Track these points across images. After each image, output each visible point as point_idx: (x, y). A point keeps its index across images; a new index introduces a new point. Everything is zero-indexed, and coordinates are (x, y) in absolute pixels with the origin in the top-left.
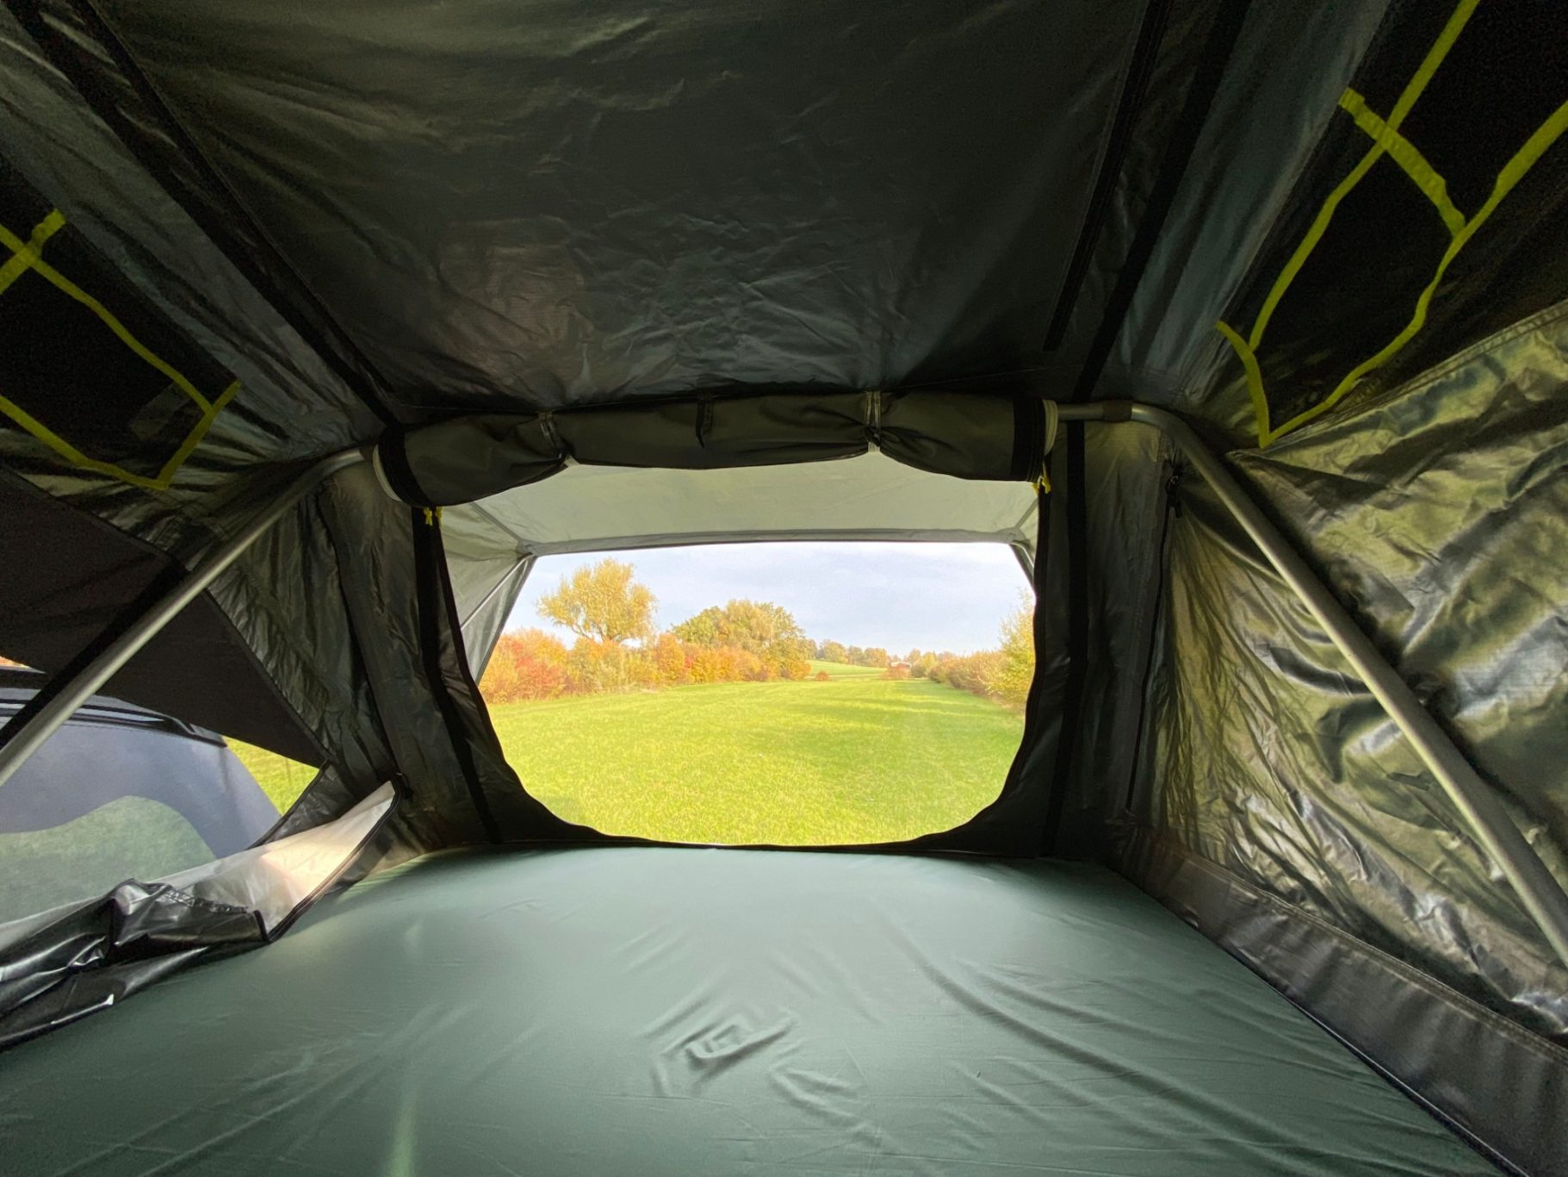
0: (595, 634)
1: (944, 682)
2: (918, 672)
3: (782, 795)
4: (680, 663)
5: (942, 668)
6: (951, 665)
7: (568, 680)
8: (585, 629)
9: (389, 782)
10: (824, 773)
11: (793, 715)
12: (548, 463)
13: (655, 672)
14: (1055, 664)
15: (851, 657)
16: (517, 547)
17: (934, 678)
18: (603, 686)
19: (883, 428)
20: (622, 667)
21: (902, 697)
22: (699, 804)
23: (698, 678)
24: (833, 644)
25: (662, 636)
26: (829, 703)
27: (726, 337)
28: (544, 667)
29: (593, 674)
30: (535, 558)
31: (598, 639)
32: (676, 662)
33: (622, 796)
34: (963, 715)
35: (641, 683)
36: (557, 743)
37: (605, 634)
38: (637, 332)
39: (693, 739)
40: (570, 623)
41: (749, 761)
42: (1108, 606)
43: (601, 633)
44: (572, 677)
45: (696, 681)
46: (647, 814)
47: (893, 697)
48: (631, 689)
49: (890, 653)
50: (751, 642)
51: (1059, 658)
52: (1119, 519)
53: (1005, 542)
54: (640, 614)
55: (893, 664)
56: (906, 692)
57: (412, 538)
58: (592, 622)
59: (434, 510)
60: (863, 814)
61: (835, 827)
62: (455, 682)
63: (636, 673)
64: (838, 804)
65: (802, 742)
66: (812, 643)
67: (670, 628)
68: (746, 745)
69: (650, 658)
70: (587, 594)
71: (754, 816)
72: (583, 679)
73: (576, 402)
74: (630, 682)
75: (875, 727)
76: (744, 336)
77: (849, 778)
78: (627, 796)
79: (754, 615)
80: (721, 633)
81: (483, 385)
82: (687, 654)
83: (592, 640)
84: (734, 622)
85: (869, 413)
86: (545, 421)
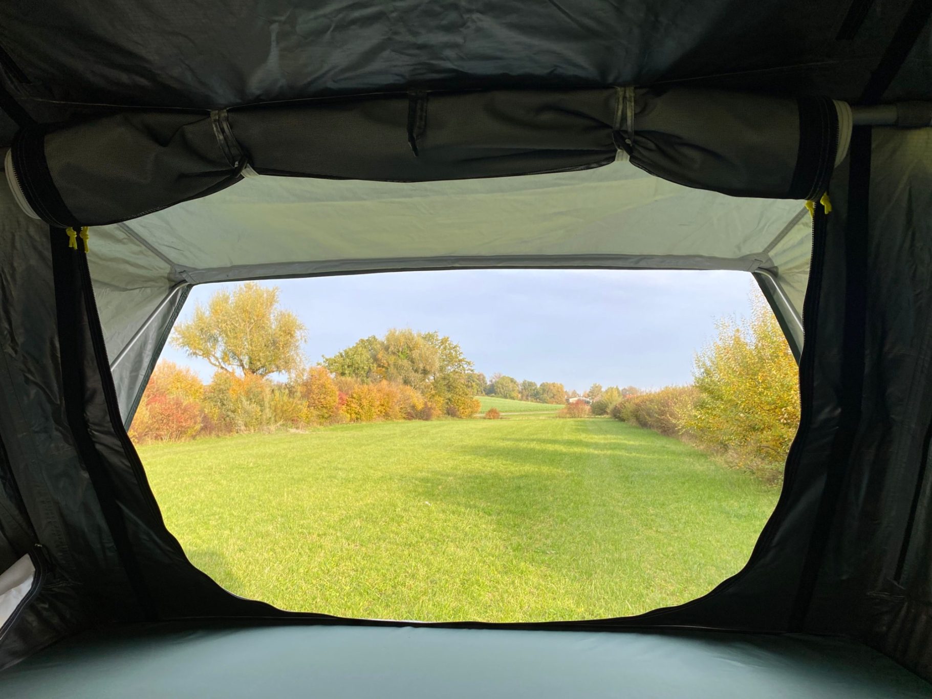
0: (235, 367)
1: (628, 420)
2: (599, 409)
3: (452, 548)
4: (333, 400)
5: (627, 404)
6: (637, 401)
7: (205, 419)
8: (224, 362)
9: (27, 556)
10: (498, 523)
11: (461, 458)
12: (222, 173)
13: (305, 410)
14: (823, 416)
15: (525, 393)
16: (169, 273)
17: (618, 415)
18: (246, 425)
19: (637, 133)
20: (267, 405)
21: (583, 437)
22: (359, 558)
23: (354, 416)
24: (503, 378)
25: (312, 369)
26: (502, 444)
27: (453, 16)
28: (178, 404)
29: (233, 412)
30: (190, 286)
31: (239, 372)
32: (328, 398)
33: (273, 550)
34: (651, 456)
35: (290, 422)
36: (196, 491)
37: (247, 367)
38: (340, 11)
39: (350, 485)
40: (207, 354)
41: (413, 509)
42: (886, 348)
43: (242, 365)
44: (210, 416)
45: (351, 420)
46: (301, 570)
47: (573, 437)
48: (278, 429)
49: (568, 389)
50: (413, 376)
51: (827, 410)
52: (907, 245)
53: (748, 270)
54: (286, 344)
55: (571, 400)
56: (586, 431)
57: (51, 264)
58: (232, 354)
59: (79, 231)
60: (543, 568)
61: (513, 582)
62: (102, 436)
63: (283, 412)
64: (516, 557)
65: (473, 487)
66: (481, 378)
67: (321, 361)
68: (410, 491)
69: (299, 394)
70: (225, 322)
71: (423, 571)
72: (223, 418)
73: (258, 98)
74: (276, 421)
75: (555, 471)
76: (475, 16)
77: (526, 528)
78: (278, 550)
79: (416, 346)
80: (379, 366)
81: (142, 76)
82: (340, 390)
83: (233, 373)
84: (394, 353)
85: (620, 113)
86: (218, 120)
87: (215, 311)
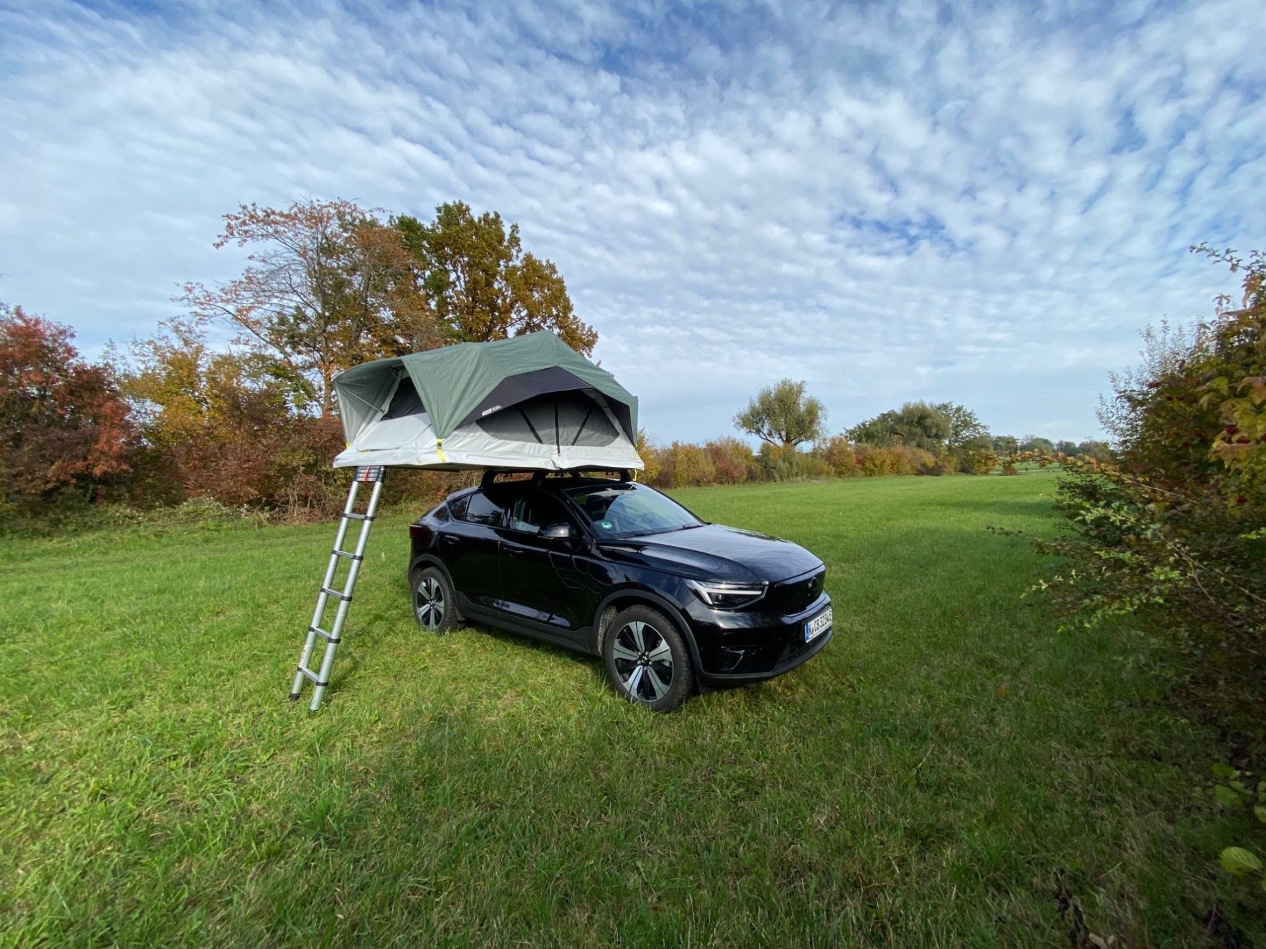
0: (777, 439)
4: (850, 460)
7: (751, 472)
8: (769, 436)
13: (825, 468)
18: (780, 477)
23: (868, 472)
29: (773, 469)
32: (846, 459)
35: (812, 476)
37: (784, 439)
40: (758, 431)
43: (781, 438)
44: (755, 470)
45: (864, 475)
48: (803, 480)
50: (925, 440)
54: (812, 422)
58: (775, 430)
63: (807, 469)
69: (821, 458)
70: (769, 409)
72: (765, 472)
74: (801, 475)
79: (929, 416)
82: (858, 453)
83: (775, 444)
84: (908, 423)
87: (762, 403)
